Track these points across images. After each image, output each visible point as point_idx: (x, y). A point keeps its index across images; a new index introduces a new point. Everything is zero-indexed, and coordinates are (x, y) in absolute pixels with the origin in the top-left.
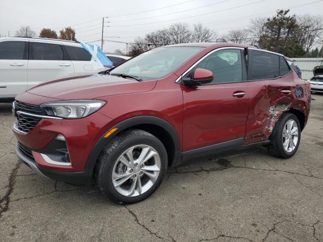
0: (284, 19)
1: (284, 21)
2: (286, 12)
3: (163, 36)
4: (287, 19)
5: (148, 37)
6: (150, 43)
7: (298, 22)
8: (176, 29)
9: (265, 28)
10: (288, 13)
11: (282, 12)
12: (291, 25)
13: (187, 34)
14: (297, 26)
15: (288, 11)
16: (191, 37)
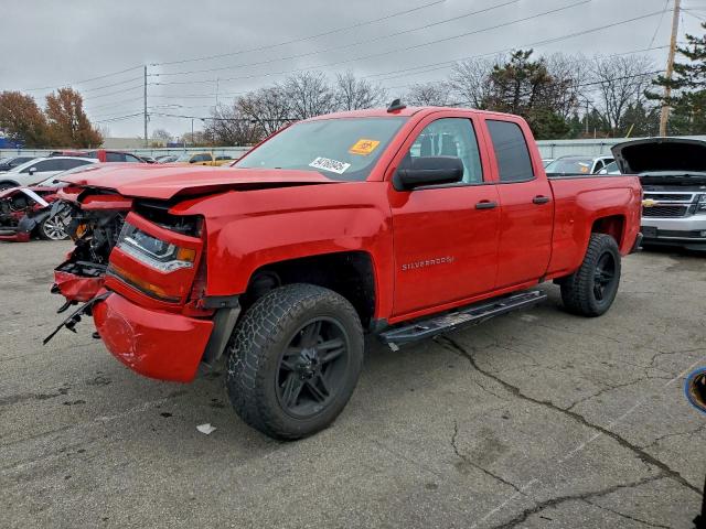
0: (525, 67)
1: (526, 71)
2: (528, 54)
3: (273, 99)
4: (532, 68)
5: (242, 102)
6: (245, 116)
7: (550, 72)
8: (301, 86)
9: (492, 84)
10: (531, 56)
11: (520, 53)
12: (538, 78)
13: (323, 95)
14: (549, 80)
15: (531, 52)
16: (333, 101)
